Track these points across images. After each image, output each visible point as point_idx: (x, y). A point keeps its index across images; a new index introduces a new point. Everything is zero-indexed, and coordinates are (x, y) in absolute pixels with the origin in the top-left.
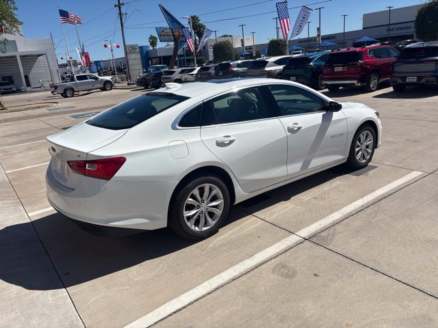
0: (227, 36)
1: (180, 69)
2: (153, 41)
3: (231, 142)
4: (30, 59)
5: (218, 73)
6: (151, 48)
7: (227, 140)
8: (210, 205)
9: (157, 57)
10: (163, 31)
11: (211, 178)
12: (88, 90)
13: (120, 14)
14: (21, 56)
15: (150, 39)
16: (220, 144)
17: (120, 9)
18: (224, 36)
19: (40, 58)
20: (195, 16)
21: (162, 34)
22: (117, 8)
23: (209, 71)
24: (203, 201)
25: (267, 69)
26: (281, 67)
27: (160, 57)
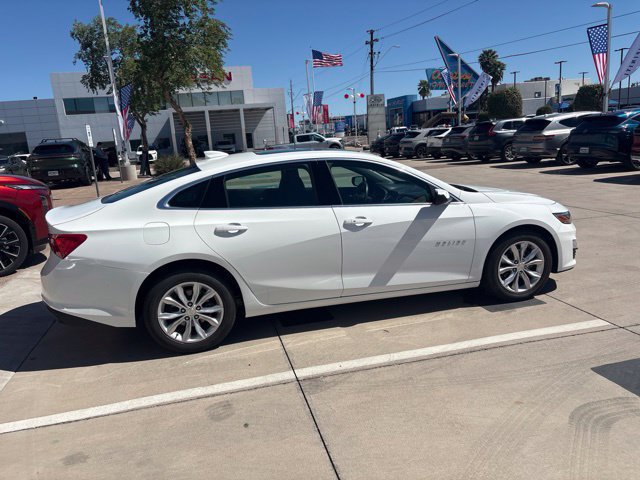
0: (540, 79)
1: (428, 130)
2: (424, 89)
3: (241, 232)
4: (255, 114)
5: (473, 137)
6: (419, 98)
7: (234, 229)
8: (202, 311)
9: (426, 112)
10: (436, 74)
11: (202, 275)
13: (372, 53)
14: (245, 110)
15: (420, 85)
16: (221, 233)
17: (372, 47)
18: (536, 79)
19: (268, 112)
20: (490, 51)
21: (434, 78)
22: (369, 45)
23: (463, 134)
24: (191, 304)
25: (547, 133)
26: (568, 131)
27: (429, 111)
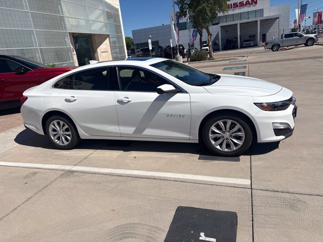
7: (72, 99)
8: (64, 133)
12: (296, 45)
16: (67, 101)
24: (61, 129)
